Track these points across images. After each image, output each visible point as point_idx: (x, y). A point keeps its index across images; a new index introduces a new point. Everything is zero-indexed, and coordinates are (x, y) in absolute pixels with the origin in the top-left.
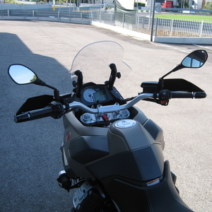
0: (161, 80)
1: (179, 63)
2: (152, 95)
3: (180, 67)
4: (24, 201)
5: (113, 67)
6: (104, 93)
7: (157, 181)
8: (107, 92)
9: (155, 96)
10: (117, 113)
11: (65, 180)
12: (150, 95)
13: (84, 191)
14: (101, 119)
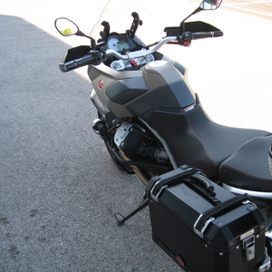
0: (182, 23)
1: (198, 6)
2: (175, 37)
3: (199, 9)
4: (46, 165)
5: (135, 15)
6: (127, 41)
7: (192, 107)
8: (130, 40)
9: (178, 39)
10: (144, 58)
11: (101, 126)
12: (173, 38)
13: (125, 130)
14: (130, 66)
